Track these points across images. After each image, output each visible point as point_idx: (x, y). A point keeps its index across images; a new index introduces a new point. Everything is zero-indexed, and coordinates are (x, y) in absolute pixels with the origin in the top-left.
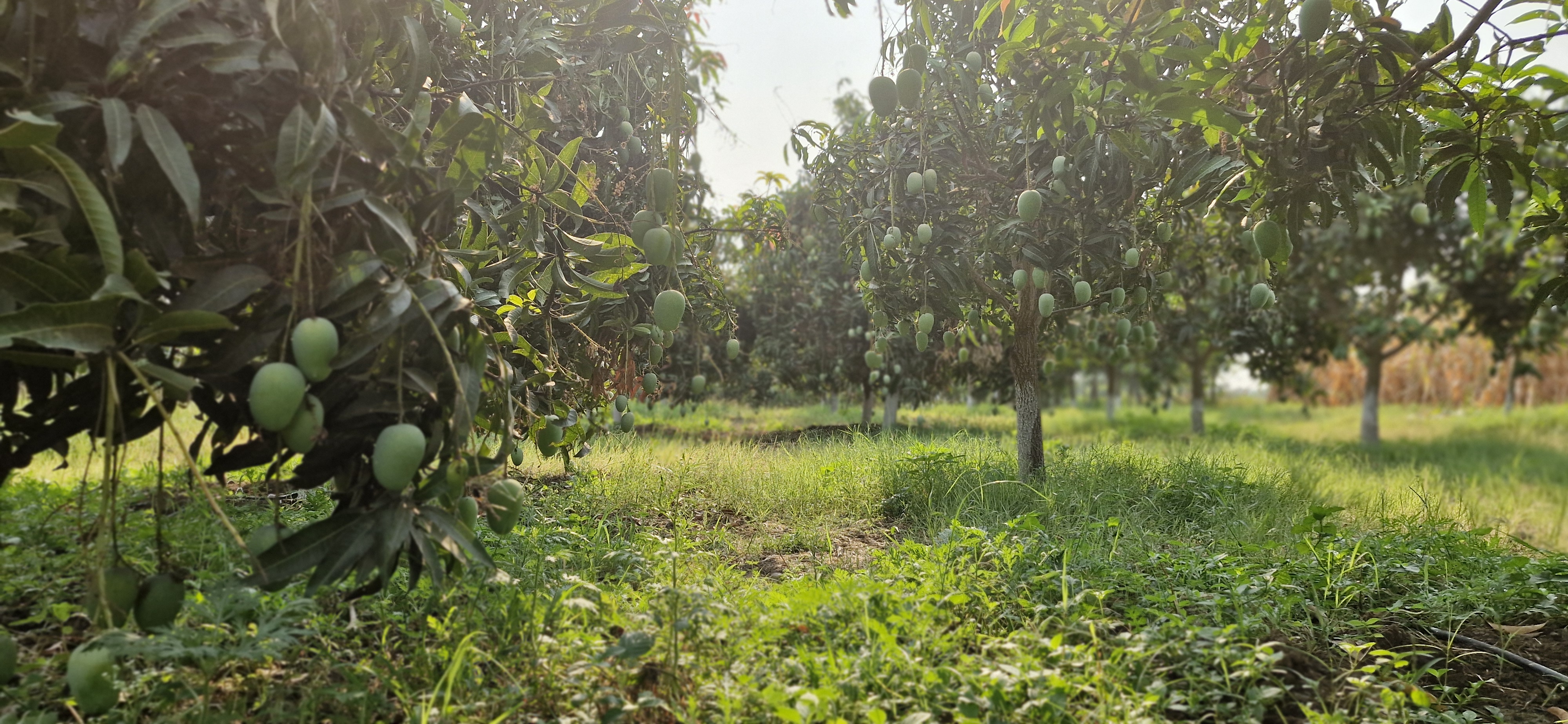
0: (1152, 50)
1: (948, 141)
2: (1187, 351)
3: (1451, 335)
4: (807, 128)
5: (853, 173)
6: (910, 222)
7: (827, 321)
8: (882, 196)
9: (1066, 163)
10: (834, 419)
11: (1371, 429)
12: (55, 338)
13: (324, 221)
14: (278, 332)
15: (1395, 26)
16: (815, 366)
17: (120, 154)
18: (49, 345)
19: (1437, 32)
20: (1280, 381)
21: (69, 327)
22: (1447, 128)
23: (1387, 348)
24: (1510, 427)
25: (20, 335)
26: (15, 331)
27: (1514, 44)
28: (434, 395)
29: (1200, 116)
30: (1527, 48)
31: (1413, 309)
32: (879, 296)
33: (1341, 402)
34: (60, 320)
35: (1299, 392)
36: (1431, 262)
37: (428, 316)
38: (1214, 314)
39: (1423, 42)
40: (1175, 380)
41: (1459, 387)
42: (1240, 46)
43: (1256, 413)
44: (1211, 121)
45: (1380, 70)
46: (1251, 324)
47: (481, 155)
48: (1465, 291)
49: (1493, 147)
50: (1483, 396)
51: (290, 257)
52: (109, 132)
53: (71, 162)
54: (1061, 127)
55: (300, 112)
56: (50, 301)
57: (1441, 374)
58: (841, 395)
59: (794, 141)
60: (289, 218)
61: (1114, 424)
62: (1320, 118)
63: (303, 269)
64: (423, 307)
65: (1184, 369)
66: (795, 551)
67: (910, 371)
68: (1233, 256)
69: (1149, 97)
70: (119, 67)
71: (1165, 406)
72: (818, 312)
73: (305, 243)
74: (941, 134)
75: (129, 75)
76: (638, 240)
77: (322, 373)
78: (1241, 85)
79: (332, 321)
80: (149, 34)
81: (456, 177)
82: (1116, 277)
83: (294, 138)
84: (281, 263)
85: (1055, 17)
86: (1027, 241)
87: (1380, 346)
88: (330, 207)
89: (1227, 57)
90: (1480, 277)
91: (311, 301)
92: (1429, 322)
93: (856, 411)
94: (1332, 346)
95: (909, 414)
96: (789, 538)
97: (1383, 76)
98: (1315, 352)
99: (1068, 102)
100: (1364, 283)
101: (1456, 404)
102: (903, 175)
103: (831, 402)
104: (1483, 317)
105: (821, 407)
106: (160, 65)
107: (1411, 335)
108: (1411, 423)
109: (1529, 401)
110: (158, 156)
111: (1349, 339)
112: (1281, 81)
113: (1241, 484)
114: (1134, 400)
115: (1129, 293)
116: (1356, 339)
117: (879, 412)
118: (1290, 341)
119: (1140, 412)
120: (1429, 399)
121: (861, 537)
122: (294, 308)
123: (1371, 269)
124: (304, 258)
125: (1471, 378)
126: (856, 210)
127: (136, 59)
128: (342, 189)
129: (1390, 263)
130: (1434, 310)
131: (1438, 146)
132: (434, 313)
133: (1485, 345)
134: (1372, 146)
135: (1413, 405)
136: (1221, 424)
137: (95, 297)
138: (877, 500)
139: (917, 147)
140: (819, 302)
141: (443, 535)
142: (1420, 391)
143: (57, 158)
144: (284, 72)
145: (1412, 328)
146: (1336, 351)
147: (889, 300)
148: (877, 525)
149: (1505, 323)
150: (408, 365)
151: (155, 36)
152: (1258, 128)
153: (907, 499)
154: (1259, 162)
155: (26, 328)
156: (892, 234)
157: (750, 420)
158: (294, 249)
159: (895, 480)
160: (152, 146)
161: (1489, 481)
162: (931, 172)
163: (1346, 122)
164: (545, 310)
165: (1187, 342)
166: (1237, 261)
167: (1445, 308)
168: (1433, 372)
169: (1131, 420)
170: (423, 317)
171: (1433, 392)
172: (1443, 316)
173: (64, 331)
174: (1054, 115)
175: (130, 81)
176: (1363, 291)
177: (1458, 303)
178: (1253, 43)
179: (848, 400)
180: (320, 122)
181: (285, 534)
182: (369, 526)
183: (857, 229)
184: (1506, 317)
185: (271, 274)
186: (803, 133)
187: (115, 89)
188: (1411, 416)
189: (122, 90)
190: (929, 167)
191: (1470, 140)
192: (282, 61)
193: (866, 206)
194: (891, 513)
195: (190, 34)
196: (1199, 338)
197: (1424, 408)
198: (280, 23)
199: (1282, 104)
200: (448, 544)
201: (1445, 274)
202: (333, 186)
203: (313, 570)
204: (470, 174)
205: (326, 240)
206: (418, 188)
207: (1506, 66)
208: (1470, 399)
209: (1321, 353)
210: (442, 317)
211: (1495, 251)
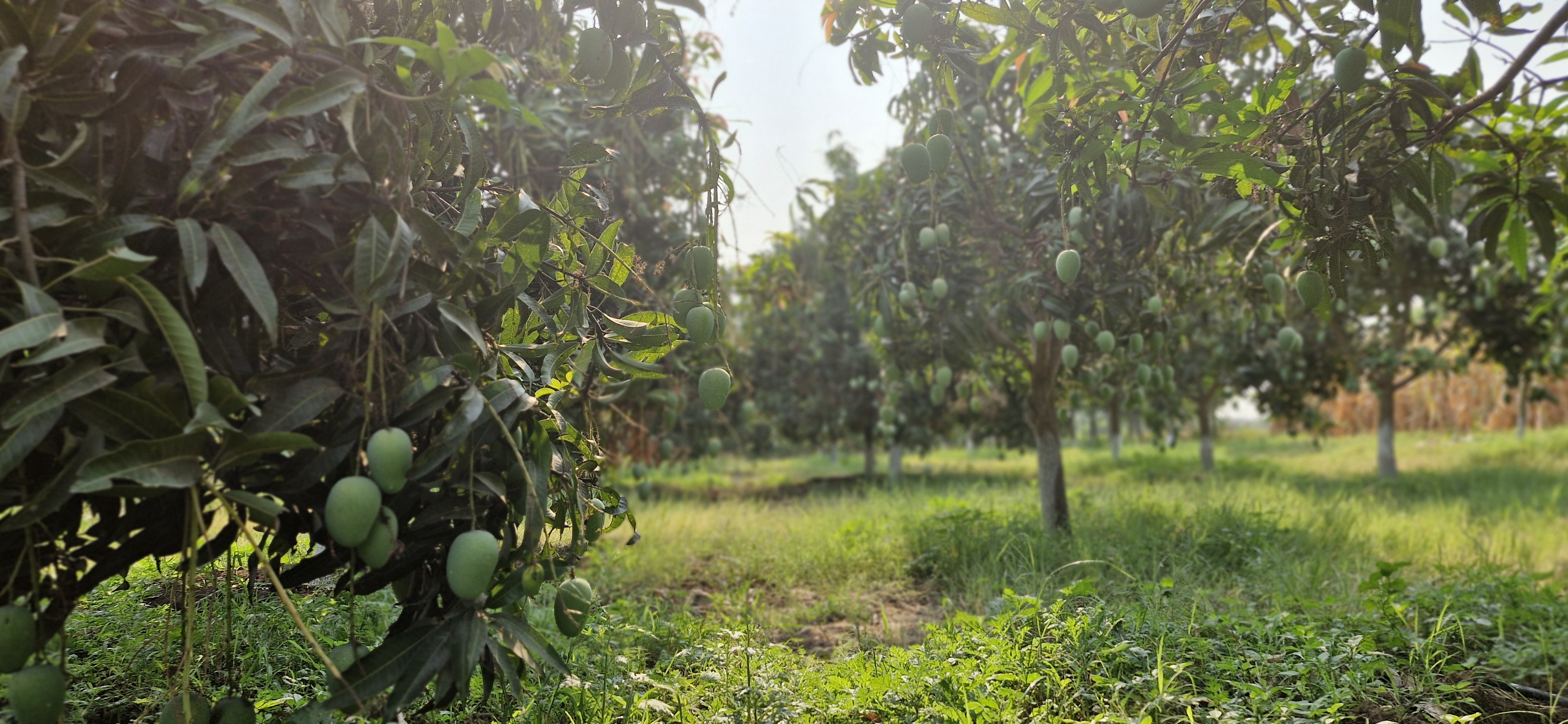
0: (1186, 107)
1: (958, 196)
2: (1192, 387)
3: (1461, 364)
4: (813, 187)
5: (860, 228)
6: (922, 276)
7: (829, 372)
8: (892, 251)
9: (1083, 214)
10: (837, 469)
11: (1388, 461)
12: (152, 475)
13: (395, 329)
14: (351, 445)
15: (1425, 72)
16: (817, 418)
17: (198, 277)
18: (146, 484)
19: (1467, 75)
20: (1291, 418)
21: (164, 462)
22: (1482, 170)
23: (1398, 379)
24: (1524, 452)
25: (118, 475)
26: (111, 471)
27: (1545, 85)
28: (503, 498)
29: (1237, 170)
30: (1559, 89)
31: (1422, 338)
32: (893, 351)
33: (1345, 432)
34: (155, 456)
35: (1308, 426)
36: (1436, 291)
37: (498, 418)
38: (1219, 350)
39: (1453, 85)
40: (1183, 418)
41: (1467, 410)
42: (1272, 98)
43: (1262, 447)
44: (1248, 175)
45: (1414, 116)
46: (1258, 358)
47: (536, 248)
48: (1473, 318)
49: (1531, 188)
50: (1491, 420)
51: (362, 368)
52: (185, 254)
53: (152, 289)
54: (1094, 186)
55: (374, 223)
56: (148, 438)
57: (1445, 399)
58: (840, 443)
59: (801, 201)
60: (359, 327)
61: (1121, 464)
62: (1354, 166)
63: (375, 379)
64: (494, 411)
65: (1188, 406)
66: (830, 620)
67: (915, 420)
68: (1246, 296)
69: (1185, 153)
70: (191, 186)
71: (1173, 445)
72: (819, 365)
73: (376, 354)
74: (951, 187)
75: (201, 195)
76: (681, 319)
77: (396, 485)
78: (1274, 135)
79: (408, 431)
80: (222, 153)
81: (511, 271)
82: (1133, 323)
83: (369, 250)
84: (353, 375)
85: (1071, 73)
86: (1045, 293)
87: (1390, 377)
88: (400, 314)
89: (1260, 109)
90: (1490, 304)
91: (384, 411)
92: (1440, 350)
93: (858, 461)
94: (1342, 378)
95: (912, 461)
96: (822, 607)
97: (1415, 121)
98: (1323, 385)
99: (1101, 161)
100: (1371, 314)
101: (1465, 428)
102: (915, 230)
103: (829, 451)
104: (1494, 344)
105: (818, 456)
106: (230, 182)
107: (1423, 366)
108: (1420, 451)
109: (1539, 423)
110: (236, 276)
111: (1360, 372)
112: (1316, 130)
113: (1275, 530)
114: (1135, 436)
115: (1147, 338)
116: (1367, 371)
117: (883, 461)
118: (1300, 376)
119: (1147, 450)
120: (1436, 425)
121: (893, 601)
122: (367, 419)
123: (1380, 300)
124: (376, 368)
125: (1478, 402)
126: (865, 265)
127: (208, 178)
128: (410, 294)
129: (1397, 292)
130: (1444, 337)
131: (1475, 189)
132: (502, 414)
133: (1497, 372)
134: (1410, 192)
135: (1420, 432)
136: (1230, 460)
137: (188, 430)
138: (904, 561)
139: (928, 202)
140: (819, 354)
141: (513, 643)
142: (1426, 417)
143: (139, 285)
144: (356, 184)
145: (1424, 358)
146: (1348, 384)
147: (903, 353)
148: (906, 588)
149: (1517, 349)
150: (478, 468)
151: (228, 155)
152: (1292, 179)
153: (935, 559)
154: (1295, 212)
155: (124, 467)
156: (907, 291)
157: (749, 474)
158: (366, 358)
159: (921, 540)
160: (229, 267)
161: (1522, 513)
162: (943, 227)
163: (1379, 169)
164: (584, 393)
165: (1191, 380)
166: (1250, 301)
167: (1454, 336)
168: (1438, 397)
169: (1138, 460)
170: (492, 419)
171: (1439, 417)
172: (1453, 344)
173: (159, 466)
174: (1087, 172)
175: (202, 201)
176: (1369, 321)
177: (1465, 330)
178: (1285, 95)
179: (846, 450)
180: (397, 233)
181: (361, 652)
182: (445, 639)
183: (868, 285)
184: (1517, 343)
185: (342, 386)
186: (808, 191)
187: (188, 209)
188: (1421, 444)
189: (194, 209)
190: (940, 222)
191: (1507, 181)
192: (356, 174)
193: (876, 261)
194: (919, 575)
195: (262, 150)
196: (1202, 375)
197: (1431, 434)
198: (356, 138)
199: (1317, 153)
200: (519, 651)
201: (1452, 301)
202: (402, 293)
203: (391, 689)
204: (525, 268)
205: (398, 348)
206: (479, 287)
207: (1538, 107)
208: (1478, 423)
209: (1330, 386)
210: (511, 418)
211: (1507, 279)
